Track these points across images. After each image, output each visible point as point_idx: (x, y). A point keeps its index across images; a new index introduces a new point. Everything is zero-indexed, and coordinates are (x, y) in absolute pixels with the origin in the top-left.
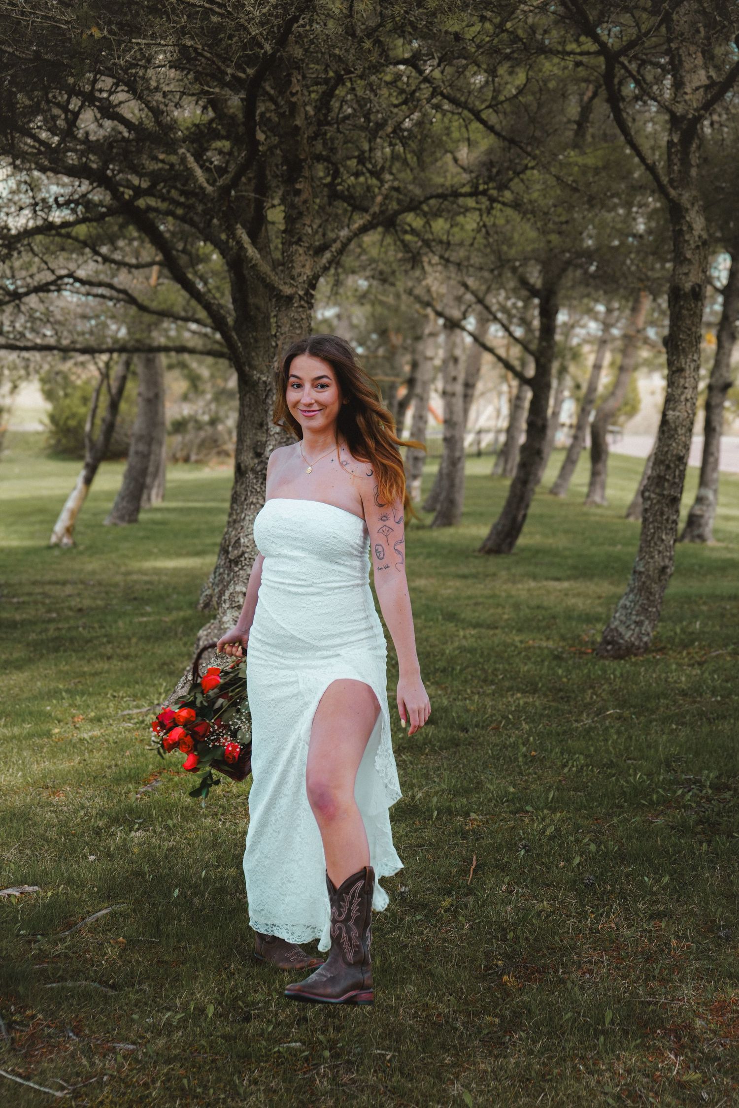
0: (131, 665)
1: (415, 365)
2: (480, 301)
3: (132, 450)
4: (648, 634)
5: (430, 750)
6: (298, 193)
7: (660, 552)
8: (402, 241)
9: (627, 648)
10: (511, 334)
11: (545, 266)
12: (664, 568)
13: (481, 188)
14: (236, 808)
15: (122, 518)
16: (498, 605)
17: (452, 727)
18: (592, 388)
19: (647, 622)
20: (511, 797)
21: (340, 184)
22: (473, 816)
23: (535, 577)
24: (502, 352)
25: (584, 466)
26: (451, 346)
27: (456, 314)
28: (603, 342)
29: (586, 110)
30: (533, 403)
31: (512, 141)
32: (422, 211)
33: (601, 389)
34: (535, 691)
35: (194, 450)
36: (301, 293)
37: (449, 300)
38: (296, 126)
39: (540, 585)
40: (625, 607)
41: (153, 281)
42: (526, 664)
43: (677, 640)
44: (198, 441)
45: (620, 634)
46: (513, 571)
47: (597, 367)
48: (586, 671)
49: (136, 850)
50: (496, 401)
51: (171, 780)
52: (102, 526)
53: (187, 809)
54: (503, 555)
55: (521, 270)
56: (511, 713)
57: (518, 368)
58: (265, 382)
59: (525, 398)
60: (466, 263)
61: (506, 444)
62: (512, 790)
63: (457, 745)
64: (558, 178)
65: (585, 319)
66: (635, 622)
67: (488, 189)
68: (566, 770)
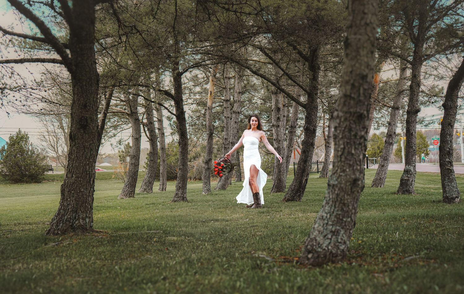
4: (345, 243)
9: (325, 256)
12: (355, 181)
19: (342, 232)
43: (376, 248)
45: (319, 243)
66: (331, 232)
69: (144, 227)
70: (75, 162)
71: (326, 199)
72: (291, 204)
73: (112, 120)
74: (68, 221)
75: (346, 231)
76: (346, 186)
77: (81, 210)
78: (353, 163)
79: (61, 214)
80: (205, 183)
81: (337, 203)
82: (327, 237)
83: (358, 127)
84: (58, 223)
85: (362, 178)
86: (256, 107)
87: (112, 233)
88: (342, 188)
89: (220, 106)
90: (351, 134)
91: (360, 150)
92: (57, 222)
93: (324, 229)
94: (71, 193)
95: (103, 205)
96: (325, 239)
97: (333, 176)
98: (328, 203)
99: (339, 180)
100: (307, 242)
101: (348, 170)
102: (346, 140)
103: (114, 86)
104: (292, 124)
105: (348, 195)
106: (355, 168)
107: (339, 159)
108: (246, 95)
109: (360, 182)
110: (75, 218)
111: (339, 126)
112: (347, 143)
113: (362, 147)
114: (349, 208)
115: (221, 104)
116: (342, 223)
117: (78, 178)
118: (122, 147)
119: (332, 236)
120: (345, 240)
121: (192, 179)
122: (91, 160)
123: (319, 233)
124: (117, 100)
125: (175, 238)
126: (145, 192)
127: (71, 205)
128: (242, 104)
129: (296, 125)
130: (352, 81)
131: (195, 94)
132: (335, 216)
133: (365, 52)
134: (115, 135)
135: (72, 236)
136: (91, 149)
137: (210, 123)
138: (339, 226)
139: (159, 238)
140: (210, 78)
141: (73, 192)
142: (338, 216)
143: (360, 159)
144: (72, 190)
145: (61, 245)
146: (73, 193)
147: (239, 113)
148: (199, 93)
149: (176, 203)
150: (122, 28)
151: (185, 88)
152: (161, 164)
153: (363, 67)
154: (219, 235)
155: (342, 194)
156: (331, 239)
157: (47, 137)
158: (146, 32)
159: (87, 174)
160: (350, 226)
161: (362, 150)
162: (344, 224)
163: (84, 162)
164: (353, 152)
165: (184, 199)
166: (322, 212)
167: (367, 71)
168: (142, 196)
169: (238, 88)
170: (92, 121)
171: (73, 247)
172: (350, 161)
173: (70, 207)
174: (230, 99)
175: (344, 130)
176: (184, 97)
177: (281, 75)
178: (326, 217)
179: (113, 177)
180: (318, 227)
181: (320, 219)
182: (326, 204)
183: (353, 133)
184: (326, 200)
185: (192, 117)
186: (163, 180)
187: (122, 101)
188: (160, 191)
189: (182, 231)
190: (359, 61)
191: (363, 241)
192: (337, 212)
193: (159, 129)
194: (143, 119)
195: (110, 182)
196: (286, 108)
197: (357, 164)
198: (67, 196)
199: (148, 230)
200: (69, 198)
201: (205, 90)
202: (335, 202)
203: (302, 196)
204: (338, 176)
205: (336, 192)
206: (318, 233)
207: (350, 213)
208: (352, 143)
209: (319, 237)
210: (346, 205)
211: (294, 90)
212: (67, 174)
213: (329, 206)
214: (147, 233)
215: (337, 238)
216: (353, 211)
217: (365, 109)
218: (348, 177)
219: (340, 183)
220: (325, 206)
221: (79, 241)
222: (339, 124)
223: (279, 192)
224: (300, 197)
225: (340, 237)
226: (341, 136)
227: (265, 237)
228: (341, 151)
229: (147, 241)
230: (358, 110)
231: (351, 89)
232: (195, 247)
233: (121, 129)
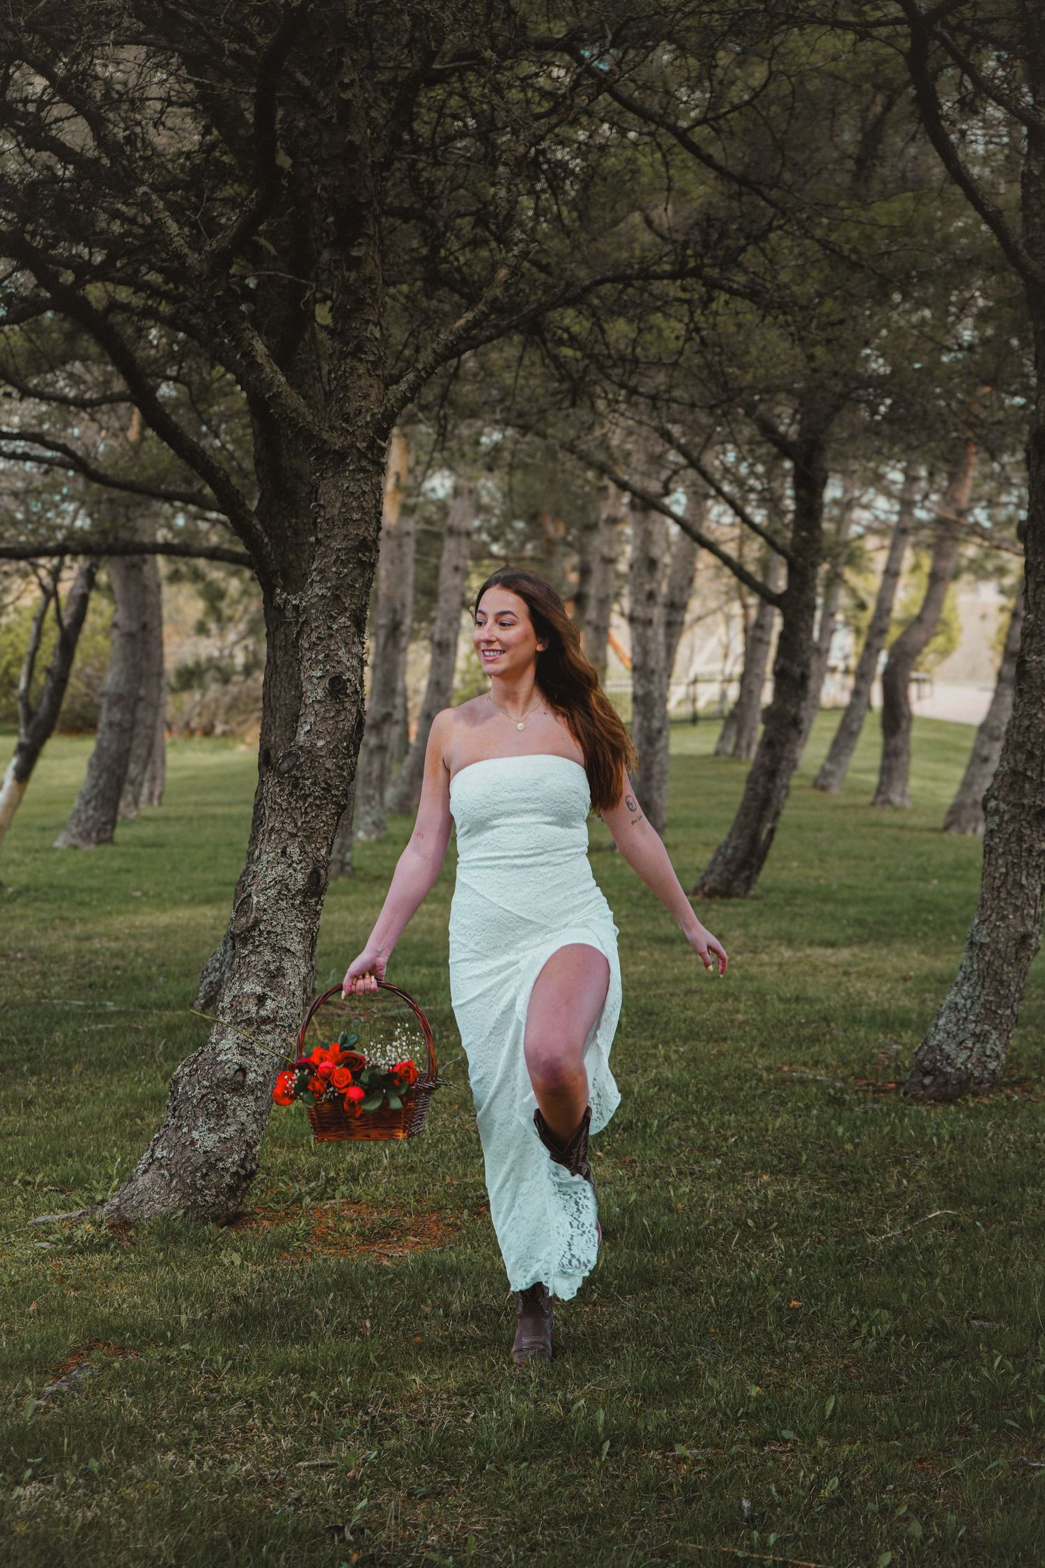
0: (66, 1120)
1: (585, 572)
2: (694, 464)
3: (103, 719)
4: (997, 1057)
5: (601, 1296)
6: (356, 263)
7: (1016, 908)
8: (555, 358)
9: (960, 1082)
10: (746, 520)
11: (805, 403)
12: (1025, 937)
13: (692, 264)
14: (226, 1428)
15: (85, 836)
16: (727, 995)
17: (642, 1246)
18: (884, 608)
19: (995, 1036)
20: (752, 1407)
21: (445, 260)
22: (680, 1450)
23: (790, 941)
24: (730, 549)
25: (870, 737)
26: (646, 539)
27: (655, 486)
28: (900, 533)
29: (872, 136)
30: (782, 636)
31: (743, 181)
32: (590, 305)
33: (898, 612)
34: (795, 1169)
35: (221, 716)
36: (361, 445)
37: (638, 459)
38: (351, 143)
39: (800, 954)
40: (954, 1007)
41: (133, 434)
42: (777, 1115)
44: (227, 700)
45: (948, 1057)
46: (753, 930)
47: (891, 574)
48: (887, 1129)
49: (21, 1529)
50: (722, 630)
51: (107, 1366)
52: (55, 850)
53: (130, 1429)
54: (735, 901)
55: (762, 408)
56: (751, 1215)
57: (759, 578)
58: (296, 607)
59: (771, 626)
60: (666, 396)
61: (739, 703)
62: (754, 1391)
63: (652, 1284)
64: (825, 244)
65: (870, 495)
66: (974, 1034)
67: (703, 265)
68: (857, 1344)
71: (965, 970)
75: (1001, 1034)
76: (1008, 947)
78: (1023, 903)
80: (369, 799)
81: (989, 980)
82: (964, 1044)
85: (1038, 933)
88: (1000, 951)
93: (958, 1029)
96: (962, 1049)
97: (982, 926)
98: (970, 979)
99: (994, 934)
100: (922, 1054)
101: (1011, 916)
102: (1011, 858)
105: (1010, 964)
106: (1025, 912)
107: (996, 894)
109: (1033, 940)
111: (999, 830)
112: (1014, 863)
114: (1010, 990)
116: (995, 1018)
119: (974, 1044)
120: (998, 1052)
123: (949, 1037)
130: (1029, 746)
132: (983, 1005)
138: (990, 1025)
142: (988, 1005)
143: (1037, 897)
155: (999, 962)
156: (972, 1049)
160: (1010, 1024)
162: (998, 1021)
164: (1024, 881)
166: (956, 996)
172: (1017, 898)
175: (1008, 839)
178: (965, 1005)
180: (945, 1025)
181: (950, 1008)
182: (965, 979)
183: (1025, 846)
184: (966, 973)
192: (987, 998)
197: (1030, 906)
202: (984, 977)
204: (992, 926)
205: (987, 958)
206: (946, 1036)
207: (1012, 1000)
208: (1023, 864)
209: (949, 1045)
210: (1005, 983)
213: (971, 985)
215: (985, 1048)
216: (1018, 995)
218: (1012, 929)
219: (995, 941)
220: (963, 985)
222: (999, 825)
225: (989, 1046)
226: (999, 850)
228: (1000, 879)
230: (1038, 802)
231: (1028, 760)
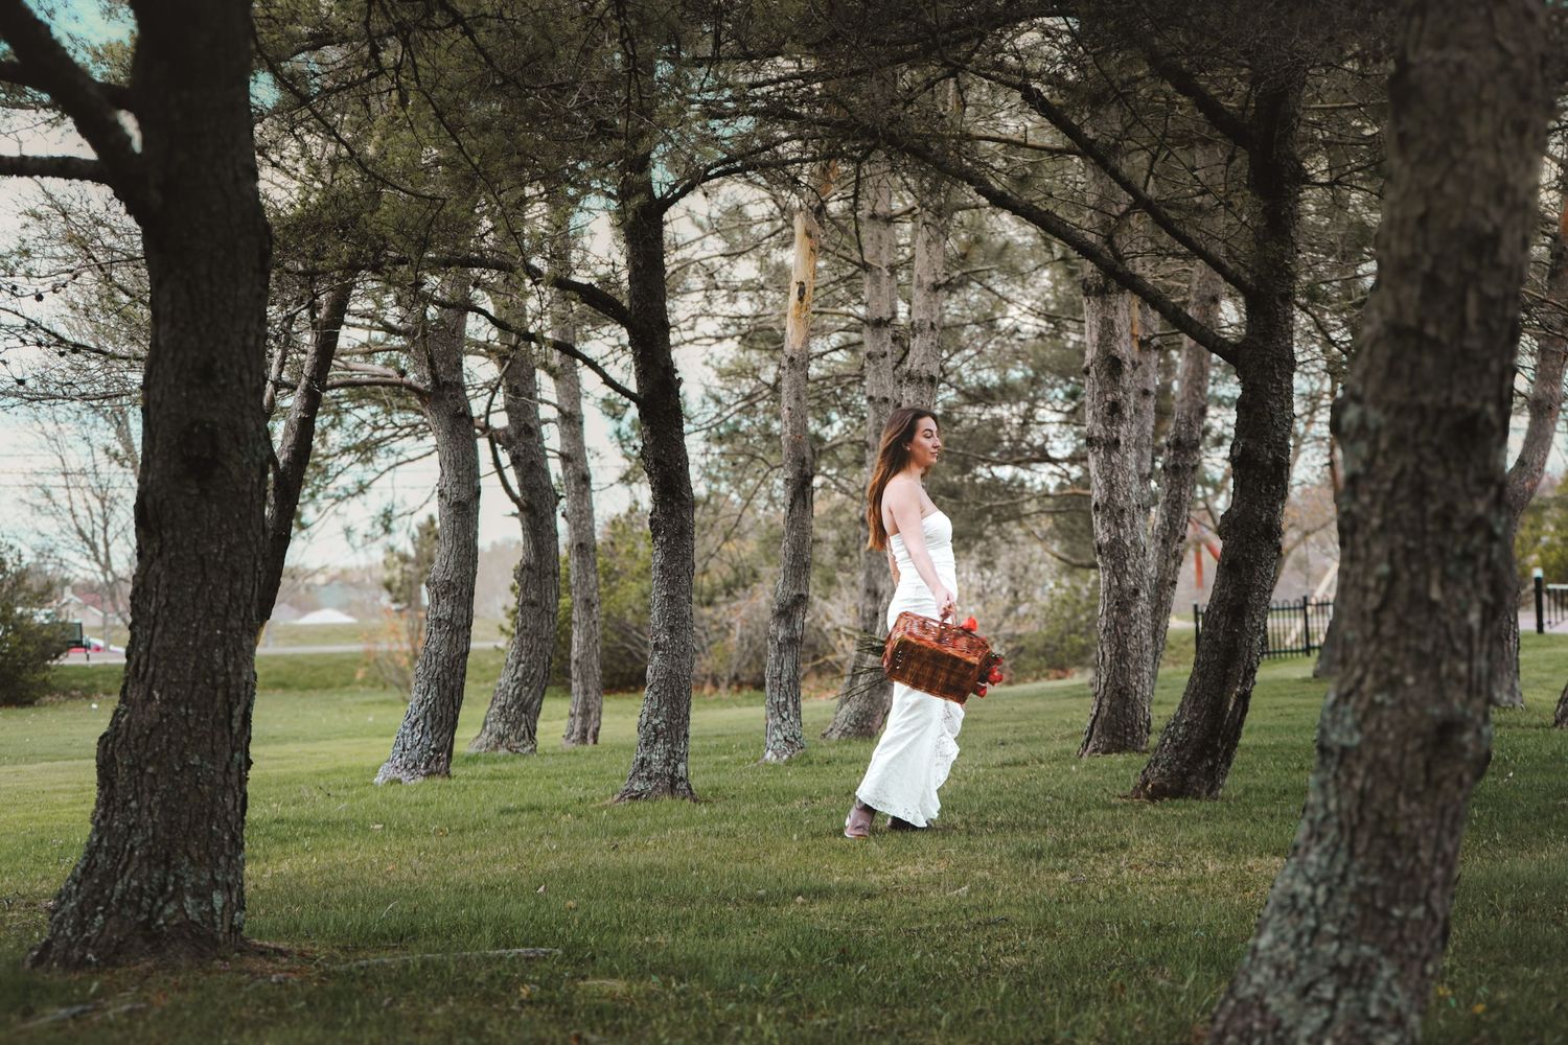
12: (1447, 729)
19: (1387, 971)
40: (1290, 906)
69: (478, 927)
70: (159, 629)
71: (1309, 814)
72: (1170, 811)
73: (350, 420)
74: (132, 902)
75: (1402, 967)
76: (1404, 753)
77: (187, 853)
78: (1436, 646)
79: (97, 871)
80: (778, 709)
81: (1363, 837)
82: (1313, 993)
83: (1456, 480)
84: (83, 914)
85: (1479, 719)
86: (1016, 352)
87: (332, 958)
88: (1385, 765)
89: (848, 346)
90: (1423, 510)
91: (1469, 584)
92: (80, 906)
93: (1299, 958)
94: (143, 772)
95: (307, 812)
96: (1308, 1006)
97: (1341, 708)
98: (1321, 837)
99: (1371, 726)
100: (1222, 1017)
101: (1410, 680)
102: (1400, 538)
103: (352, 268)
104: (1177, 429)
105: (1413, 796)
106: (1444, 668)
107: (1370, 628)
108: (973, 294)
109: (1468, 737)
110: (163, 889)
111: (1369, 475)
112: (1408, 552)
113: (1475, 572)
114: (1418, 860)
115: (855, 337)
116: (1386, 927)
117: (177, 705)
118: (404, 543)
119: (1338, 991)
120: (1398, 1010)
121: (723, 686)
122: (234, 623)
123: (1278, 976)
124: (370, 328)
125: (619, 986)
126: (502, 751)
127: (145, 831)
128: (947, 335)
129: (1198, 434)
130: (1426, 264)
131: (733, 293)
132: (1355, 897)
133: (1486, 129)
134: (362, 488)
135: (150, 971)
136: (235, 573)
137: (800, 428)
138: (1373, 945)
139: (545, 986)
140: (799, 223)
141: (150, 770)
142: (1367, 898)
143: (1470, 629)
144: (148, 762)
145: (96, 1018)
146: (153, 776)
147: (932, 380)
148: (748, 286)
149: (639, 806)
150: (383, 7)
151: (685, 265)
152: (575, 617)
153: (1477, 199)
154: (826, 970)
155: (1384, 792)
156: (1333, 1005)
157: (59, 495)
158: (494, 23)
159: (215, 687)
160: (1425, 942)
161: (1476, 586)
162: (1394, 935)
163: (204, 633)
164: (1435, 594)
165: (674, 784)
166: (1293, 877)
167: (1497, 215)
168: (488, 769)
169: (927, 267)
170: (237, 439)
171: (147, 1026)
172: (1422, 635)
173: (138, 839)
174: (894, 314)
175: (1391, 494)
176: (680, 309)
177: (1123, 208)
178: (1312, 899)
179: (359, 676)
180: (1270, 948)
181: (1281, 907)
182: (1310, 837)
183: (1432, 508)
184: (1311, 822)
185: (718, 401)
186: (586, 692)
187: (390, 329)
188: (569, 746)
189: (654, 947)
190: (1461, 169)
191: (1492, 1007)
192: (1361, 879)
193: (565, 458)
194: (488, 412)
195: (346, 699)
196: (1155, 356)
197: (1455, 652)
198: (124, 788)
199: (497, 945)
200: (136, 797)
201: (778, 276)
202: (1350, 830)
203: (1225, 775)
204: (1363, 706)
205: (1357, 784)
206: (1272, 973)
207: (1425, 882)
208: (1429, 551)
209: (1278, 995)
210: (1403, 843)
211: (1187, 279)
212: (125, 688)
213: (1325, 851)
214: (489, 961)
215: (1364, 1002)
216: (1439, 872)
217: (1492, 393)
218: (1412, 711)
219: (1373, 740)
220: (1307, 850)
221: (179, 996)
222: (1369, 463)
223: (1120, 749)
224: (1213, 778)
225: (1375, 996)
226: (1376, 522)
227: (1034, 982)
228: (1376, 589)
229: (488, 998)
230: (1458, 399)
231: (1424, 299)
232: (709, 1031)
233: (393, 460)
